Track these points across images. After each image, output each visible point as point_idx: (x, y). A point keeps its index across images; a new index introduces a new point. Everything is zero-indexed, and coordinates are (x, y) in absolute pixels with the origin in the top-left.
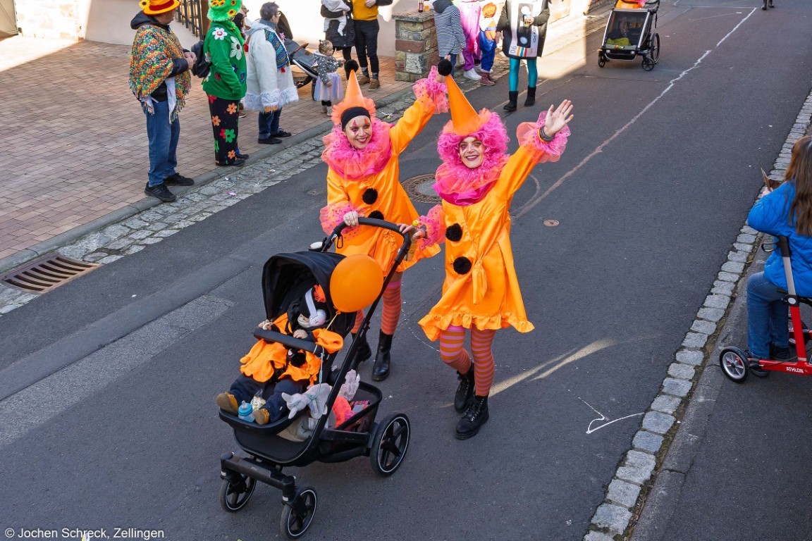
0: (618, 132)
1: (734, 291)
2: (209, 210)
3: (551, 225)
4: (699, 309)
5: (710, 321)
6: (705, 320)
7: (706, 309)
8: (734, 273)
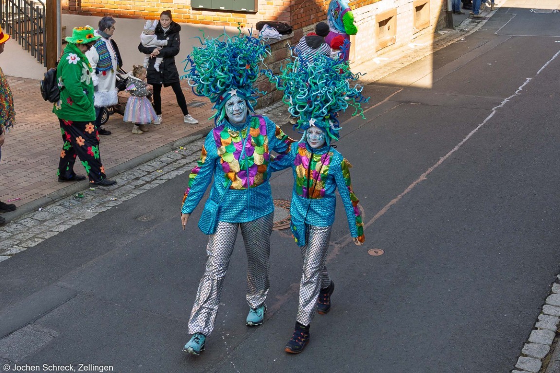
0: (442, 159)
2: (40, 236)
3: (375, 255)
5: (535, 358)
6: (530, 357)
7: (531, 344)
8: (558, 307)
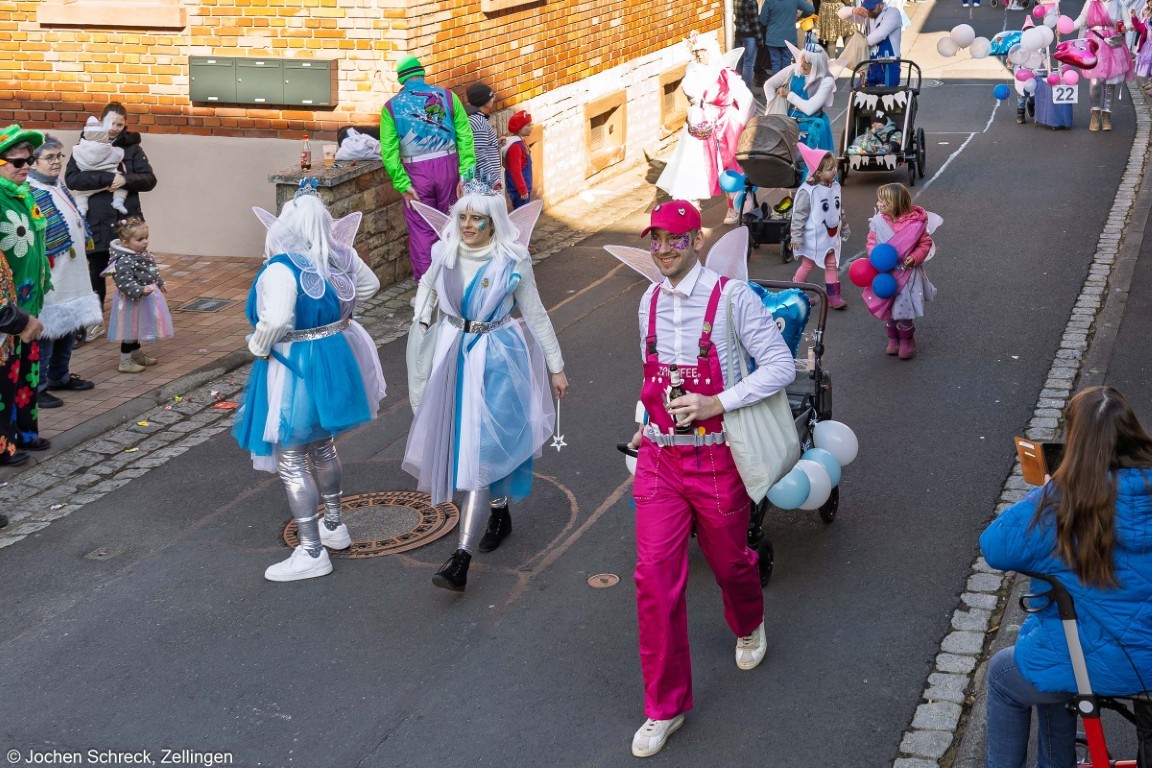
1: (967, 692)
3: (603, 585)
4: (902, 735)
6: (917, 757)
7: (916, 733)
8: (965, 655)
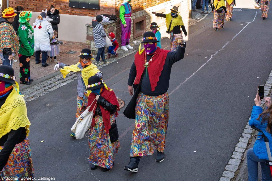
0: (187, 79)
1: (243, 157)
4: (226, 165)
5: (232, 171)
6: (229, 171)
7: (229, 165)
8: (242, 148)
